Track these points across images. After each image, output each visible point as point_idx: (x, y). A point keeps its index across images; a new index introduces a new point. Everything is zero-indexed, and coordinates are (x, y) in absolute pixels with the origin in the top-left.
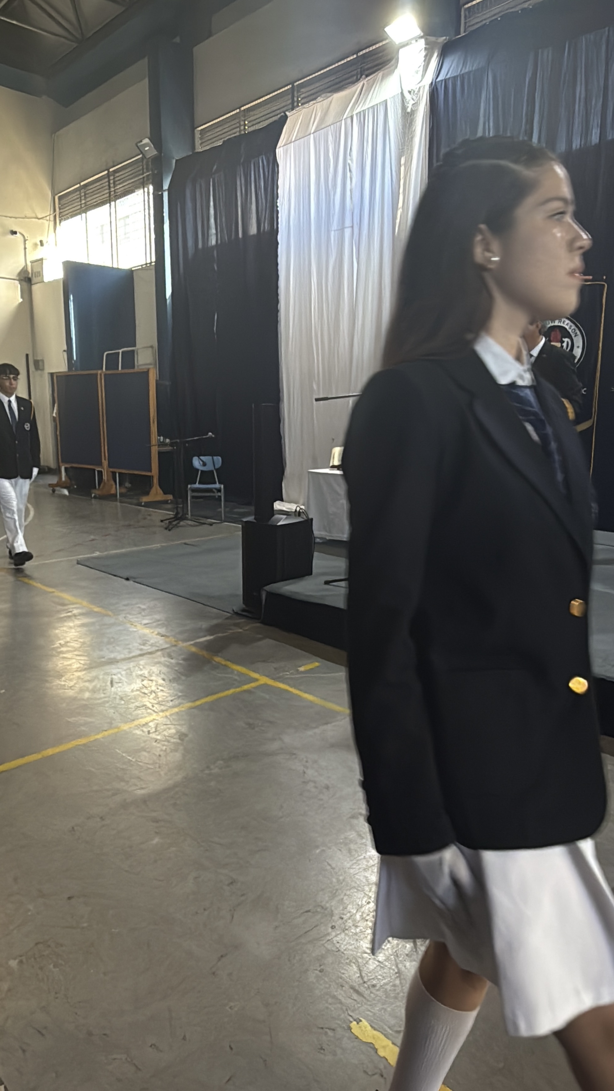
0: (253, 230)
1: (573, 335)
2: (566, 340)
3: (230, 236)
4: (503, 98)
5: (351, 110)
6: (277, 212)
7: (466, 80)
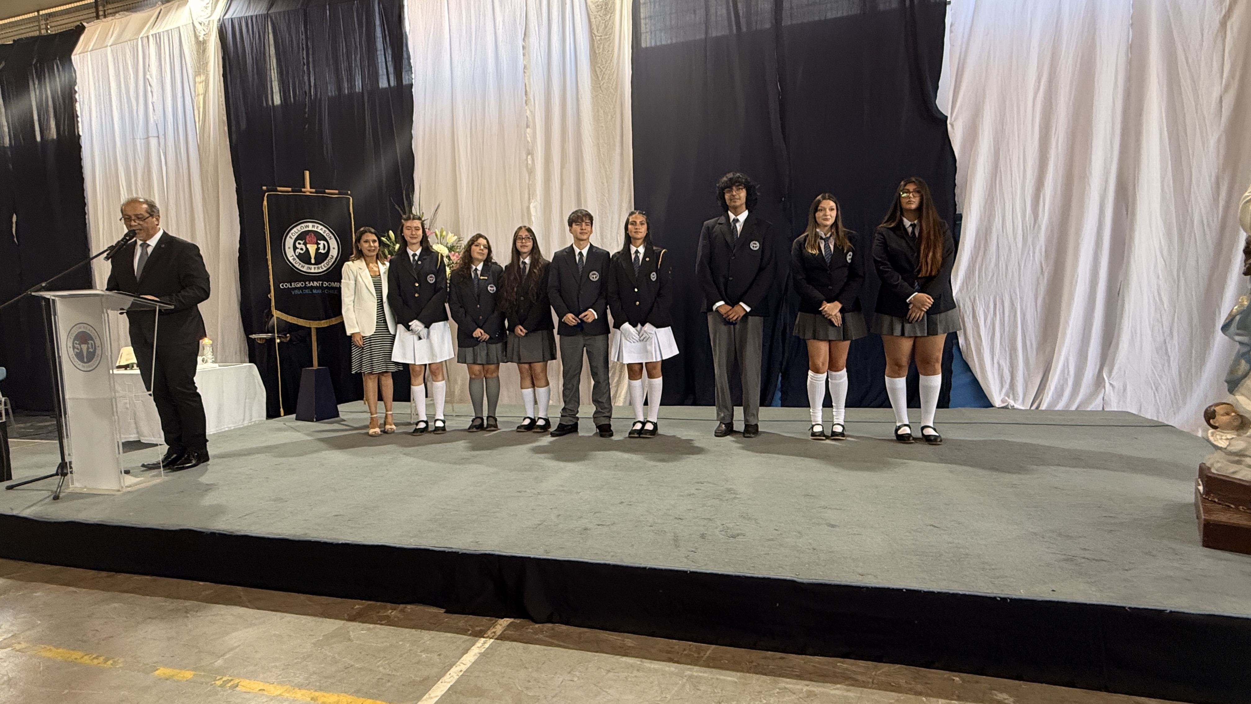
0: (53, 134)
1: (328, 239)
2: (322, 242)
3: (26, 139)
4: (282, 42)
5: (148, 30)
6: (77, 117)
7: (250, 21)
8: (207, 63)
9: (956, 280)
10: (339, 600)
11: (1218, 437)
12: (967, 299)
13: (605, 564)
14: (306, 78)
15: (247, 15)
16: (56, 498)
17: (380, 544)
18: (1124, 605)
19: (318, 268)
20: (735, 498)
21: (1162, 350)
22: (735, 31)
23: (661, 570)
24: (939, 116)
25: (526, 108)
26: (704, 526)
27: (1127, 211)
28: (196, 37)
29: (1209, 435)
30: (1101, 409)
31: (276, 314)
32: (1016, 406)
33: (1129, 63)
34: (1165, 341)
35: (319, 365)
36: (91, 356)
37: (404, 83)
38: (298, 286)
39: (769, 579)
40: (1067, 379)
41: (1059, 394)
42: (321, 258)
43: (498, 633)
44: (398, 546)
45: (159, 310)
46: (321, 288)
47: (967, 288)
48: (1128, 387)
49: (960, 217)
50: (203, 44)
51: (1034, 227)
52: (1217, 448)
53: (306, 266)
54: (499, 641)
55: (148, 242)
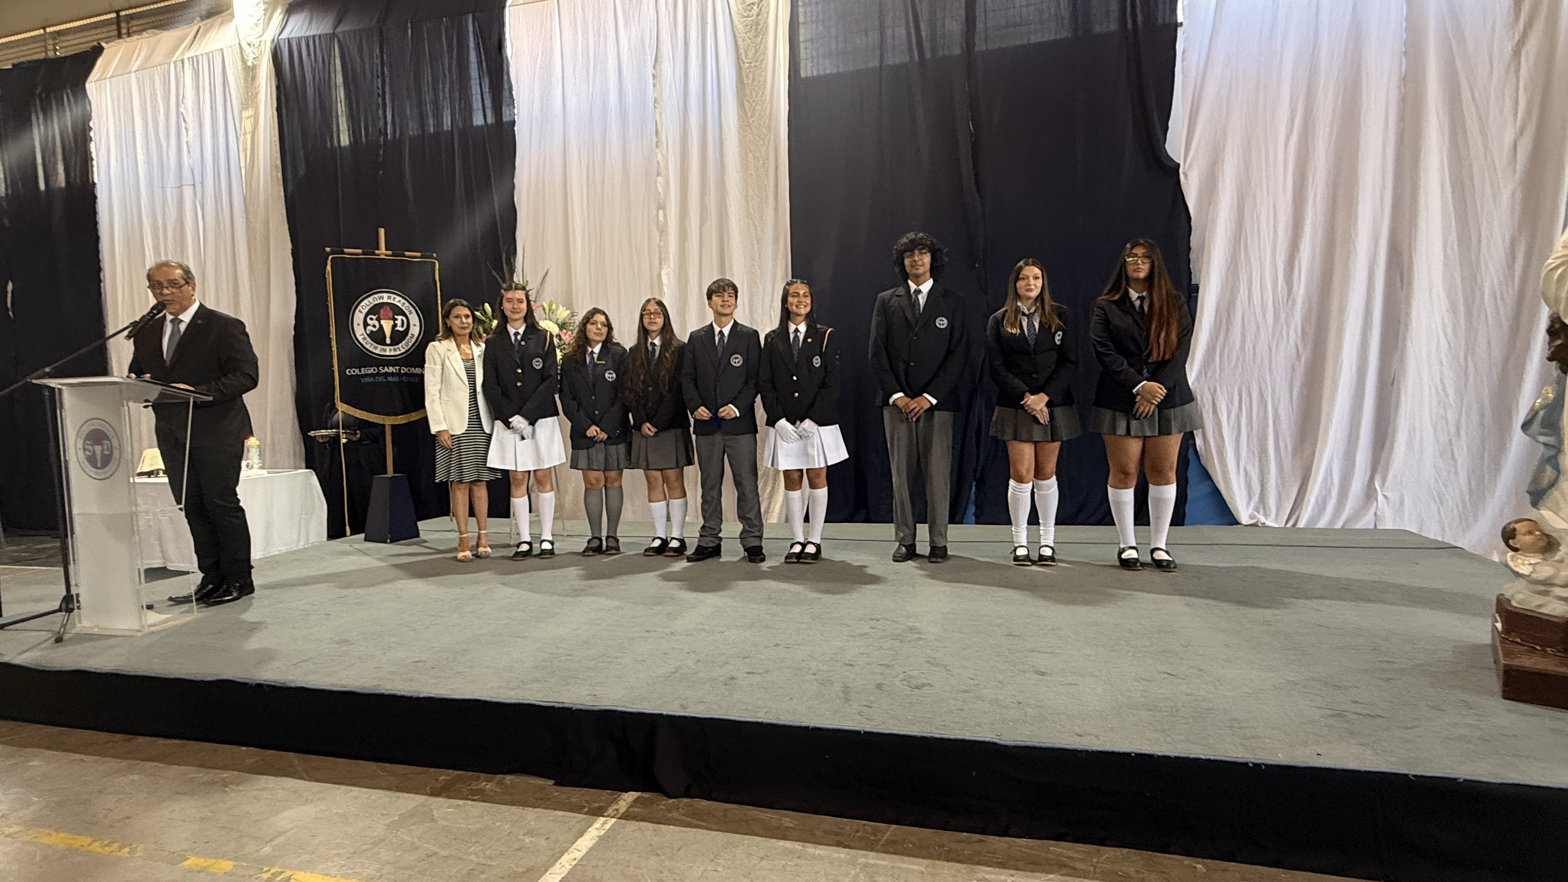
0: (61, 182)
1: (408, 313)
2: (400, 318)
3: (26, 188)
4: (352, 68)
5: (183, 53)
6: (92, 159)
7: (311, 43)
8: (257, 93)
9: (1191, 368)
10: (420, 769)
11: (1519, 561)
12: (1206, 389)
13: (757, 723)
14: (381, 112)
15: (307, 34)
16: (59, 640)
17: (472, 698)
18: (1406, 772)
19: (395, 350)
20: (920, 639)
21: (1447, 452)
22: (917, 58)
23: (828, 730)
24: (1170, 164)
25: (657, 151)
26: (882, 674)
27: (1402, 281)
28: (244, 62)
29: (1509, 559)
30: (1372, 527)
31: (342, 407)
32: (1269, 523)
33: (1403, 99)
34: (1450, 441)
35: (395, 472)
36: (107, 460)
37: (504, 119)
38: (370, 372)
39: (963, 741)
40: (1330, 490)
41: (1321, 507)
42: (398, 337)
43: (622, 811)
44: (494, 700)
45: (194, 402)
46: (399, 374)
47: (1206, 376)
48: (1406, 500)
49: (1196, 288)
50: (253, 69)
51: (1287, 301)
52: (1518, 575)
53: (380, 347)
54: (623, 821)
55: (180, 317)
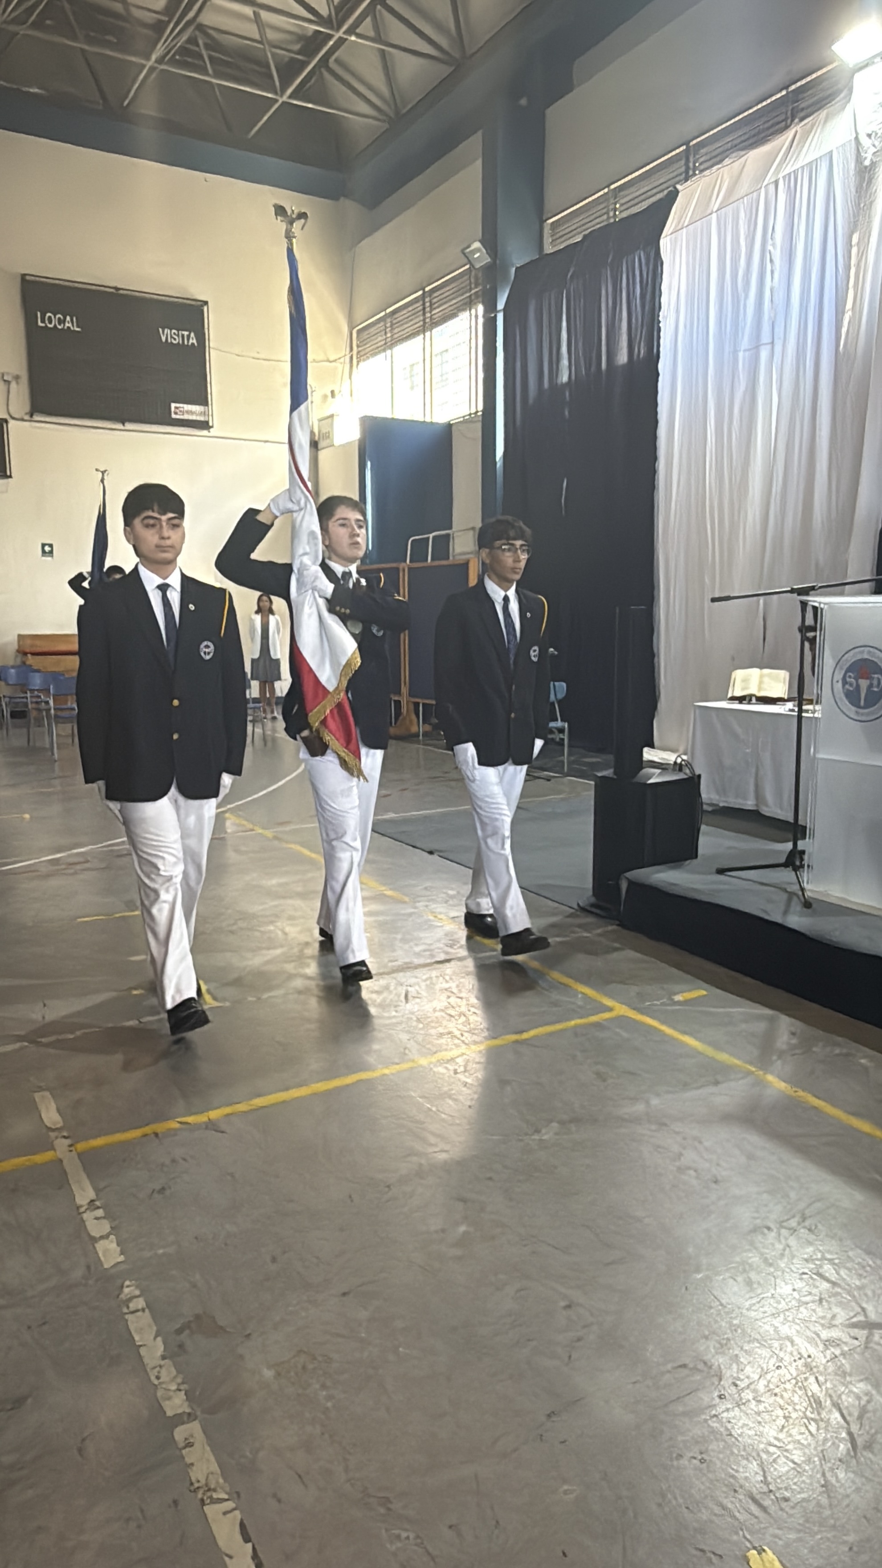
0: (623, 358)
3: (588, 369)
5: (776, 172)
6: (659, 329)
16: (808, 905)
36: (874, 698)
50: (870, 170)
